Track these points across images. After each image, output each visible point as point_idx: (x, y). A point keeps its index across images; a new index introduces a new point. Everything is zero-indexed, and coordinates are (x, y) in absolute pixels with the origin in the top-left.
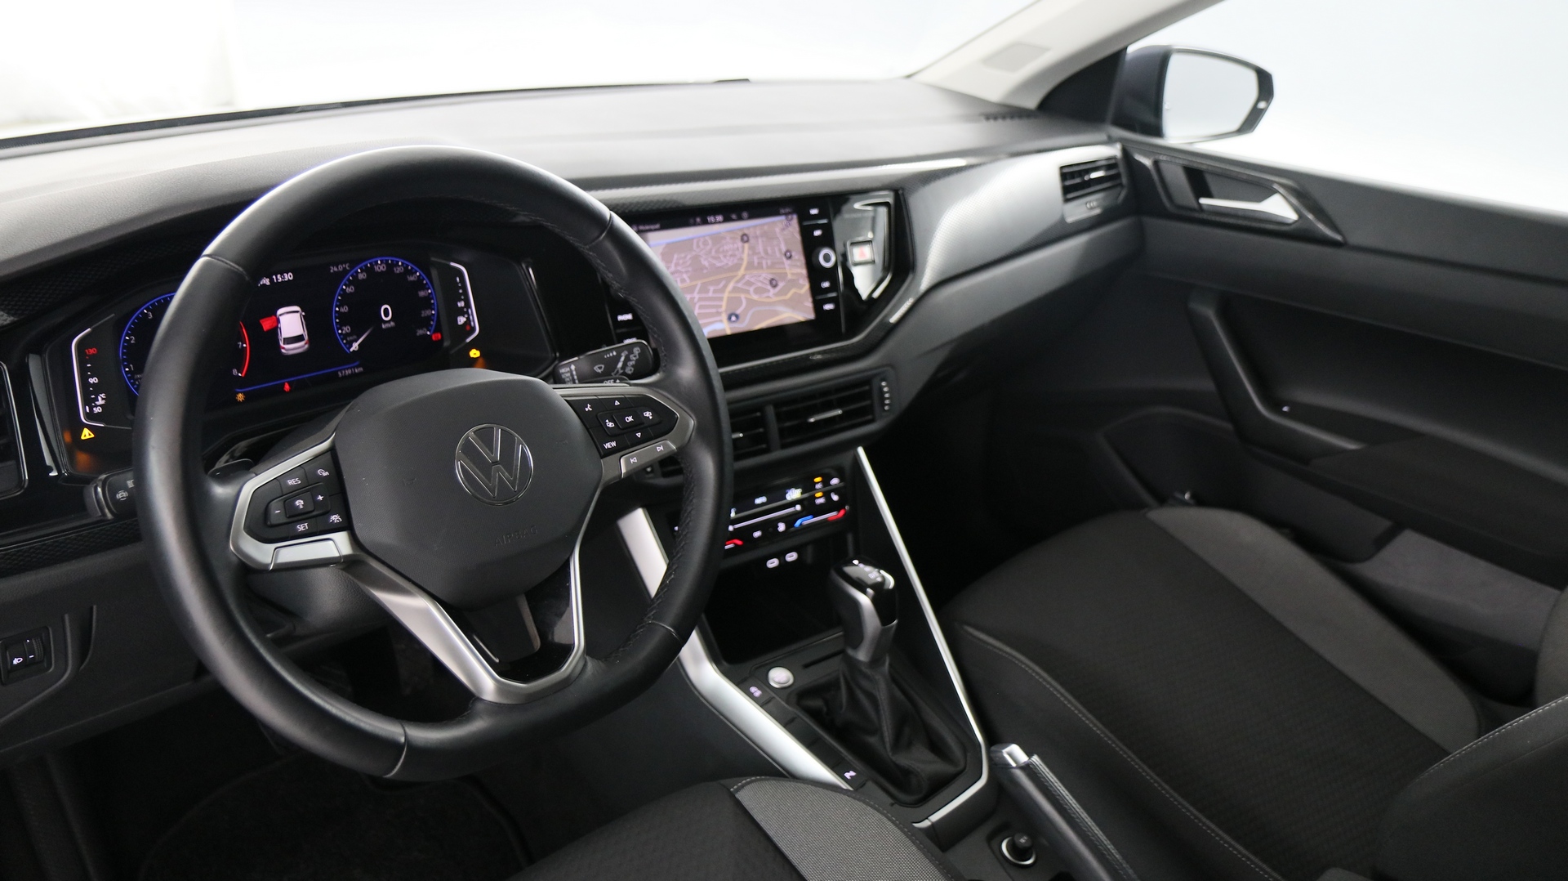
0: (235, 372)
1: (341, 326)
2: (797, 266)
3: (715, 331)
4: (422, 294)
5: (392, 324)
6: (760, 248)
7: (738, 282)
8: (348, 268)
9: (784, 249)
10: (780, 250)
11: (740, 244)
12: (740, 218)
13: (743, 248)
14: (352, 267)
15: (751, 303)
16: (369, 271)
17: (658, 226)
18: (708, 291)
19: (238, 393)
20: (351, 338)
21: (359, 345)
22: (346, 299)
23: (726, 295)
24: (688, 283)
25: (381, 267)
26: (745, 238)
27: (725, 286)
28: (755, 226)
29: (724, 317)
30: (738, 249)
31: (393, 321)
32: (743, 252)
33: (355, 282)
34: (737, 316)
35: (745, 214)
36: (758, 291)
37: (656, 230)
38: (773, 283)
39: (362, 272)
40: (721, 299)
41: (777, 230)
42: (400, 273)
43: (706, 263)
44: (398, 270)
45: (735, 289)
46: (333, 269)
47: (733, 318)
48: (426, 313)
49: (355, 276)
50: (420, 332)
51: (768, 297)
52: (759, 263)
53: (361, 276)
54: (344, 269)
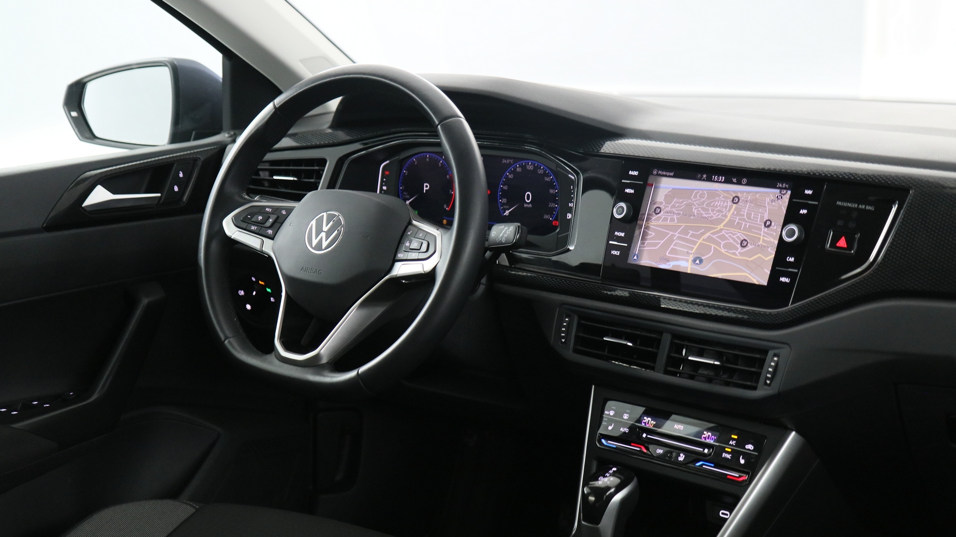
0: (445, 206)
1: (502, 197)
2: (771, 235)
3: (678, 266)
4: (551, 191)
5: (530, 205)
6: (745, 212)
7: (713, 234)
8: (512, 163)
9: (766, 218)
10: (762, 217)
11: (730, 203)
12: (739, 183)
13: (731, 207)
14: (514, 163)
15: (717, 253)
16: (524, 167)
17: (672, 174)
18: (687, 234)
19: (444, 219)
20: (505, 207)
21: (509, 212)
22: (508, 182)
23: (700, 241)
24: (675, 223)
25: (530, 167)
26: (736, 200)
27: (703, 234)
28: (748, 193)
29: (691, 258)
30: (726, 207)
31: (531, 204)
32: (729, 211)
33: (514, 172)
34: (701, 261)
35: (745, 181)
36: (728, 246)
37: (670, 176)
38: (743, 244)
39: (519, 167)
40: (695, 243)
41: (768, 200)
42: (541, 174)
43: (695, 212)
44: (540, 172)
45: (709, 239)
46: (504, 161)
47: (698, 262)
48: (552, 205)
49: (515, 169)
50: (546, 217)
51: (734, 254)
52: (738, 223)
53: (519, 170)
54: (510, 162)
